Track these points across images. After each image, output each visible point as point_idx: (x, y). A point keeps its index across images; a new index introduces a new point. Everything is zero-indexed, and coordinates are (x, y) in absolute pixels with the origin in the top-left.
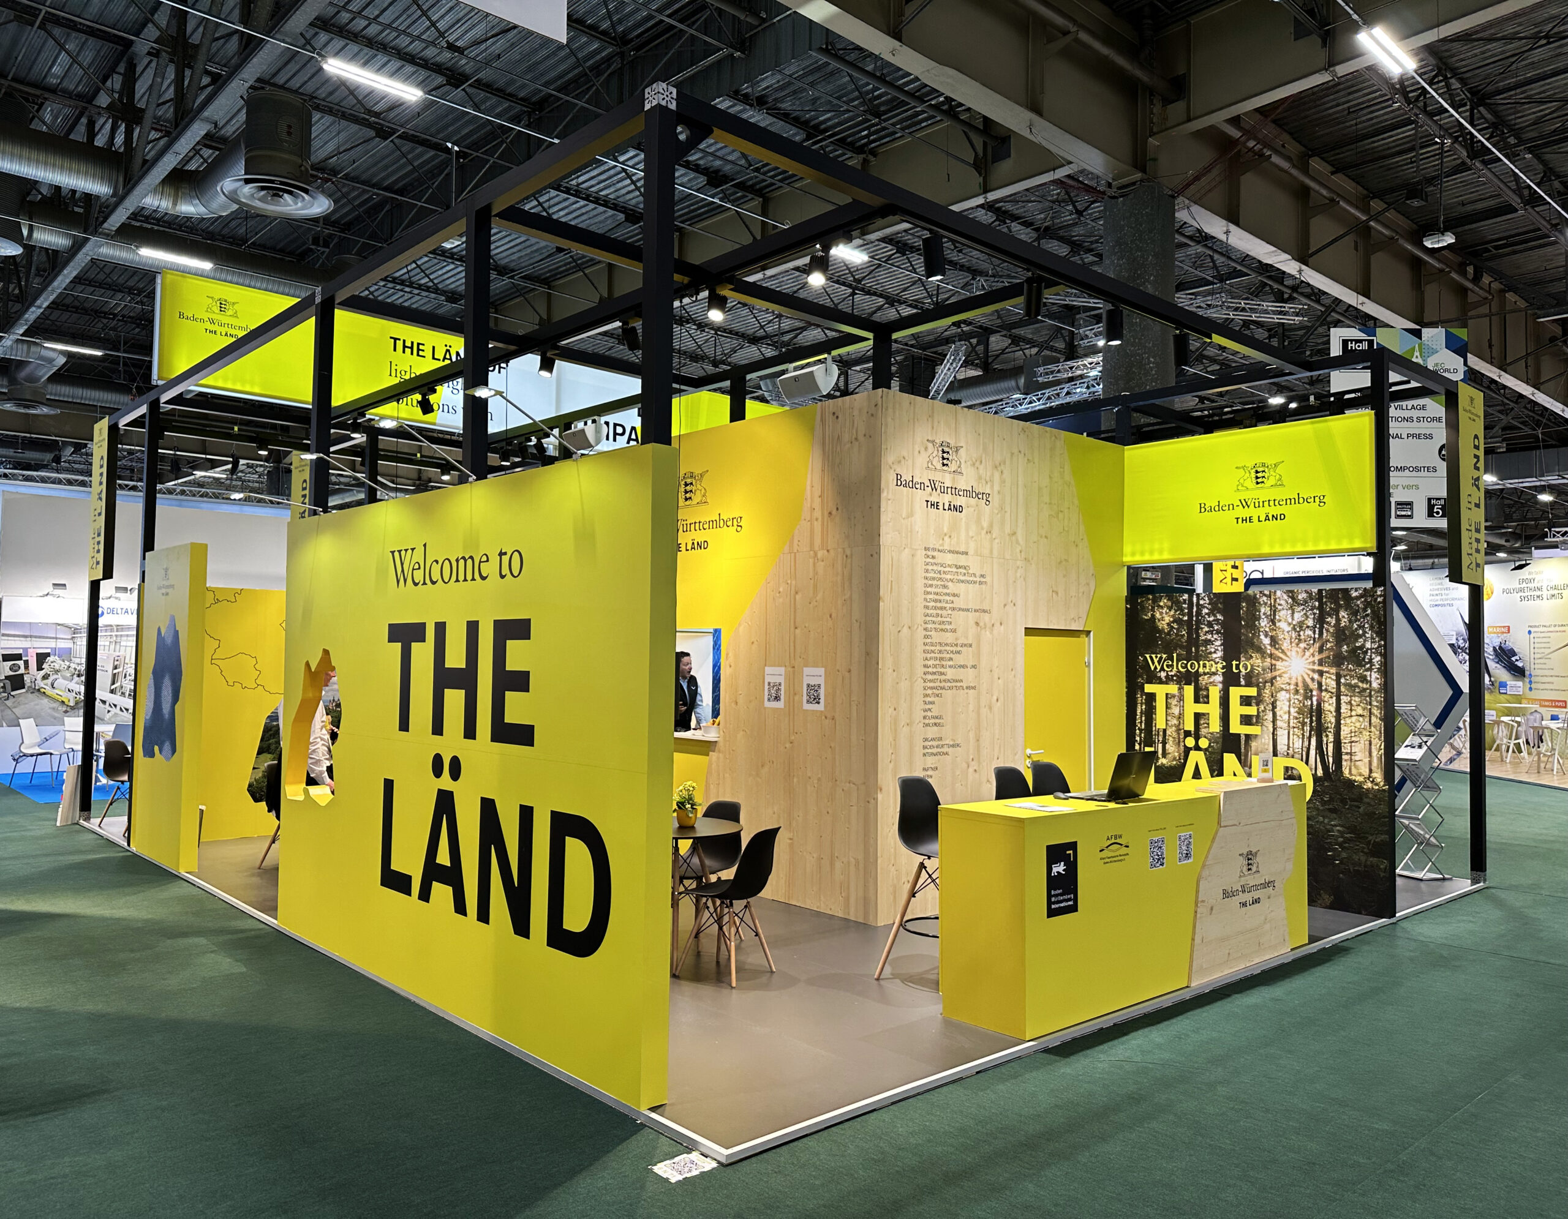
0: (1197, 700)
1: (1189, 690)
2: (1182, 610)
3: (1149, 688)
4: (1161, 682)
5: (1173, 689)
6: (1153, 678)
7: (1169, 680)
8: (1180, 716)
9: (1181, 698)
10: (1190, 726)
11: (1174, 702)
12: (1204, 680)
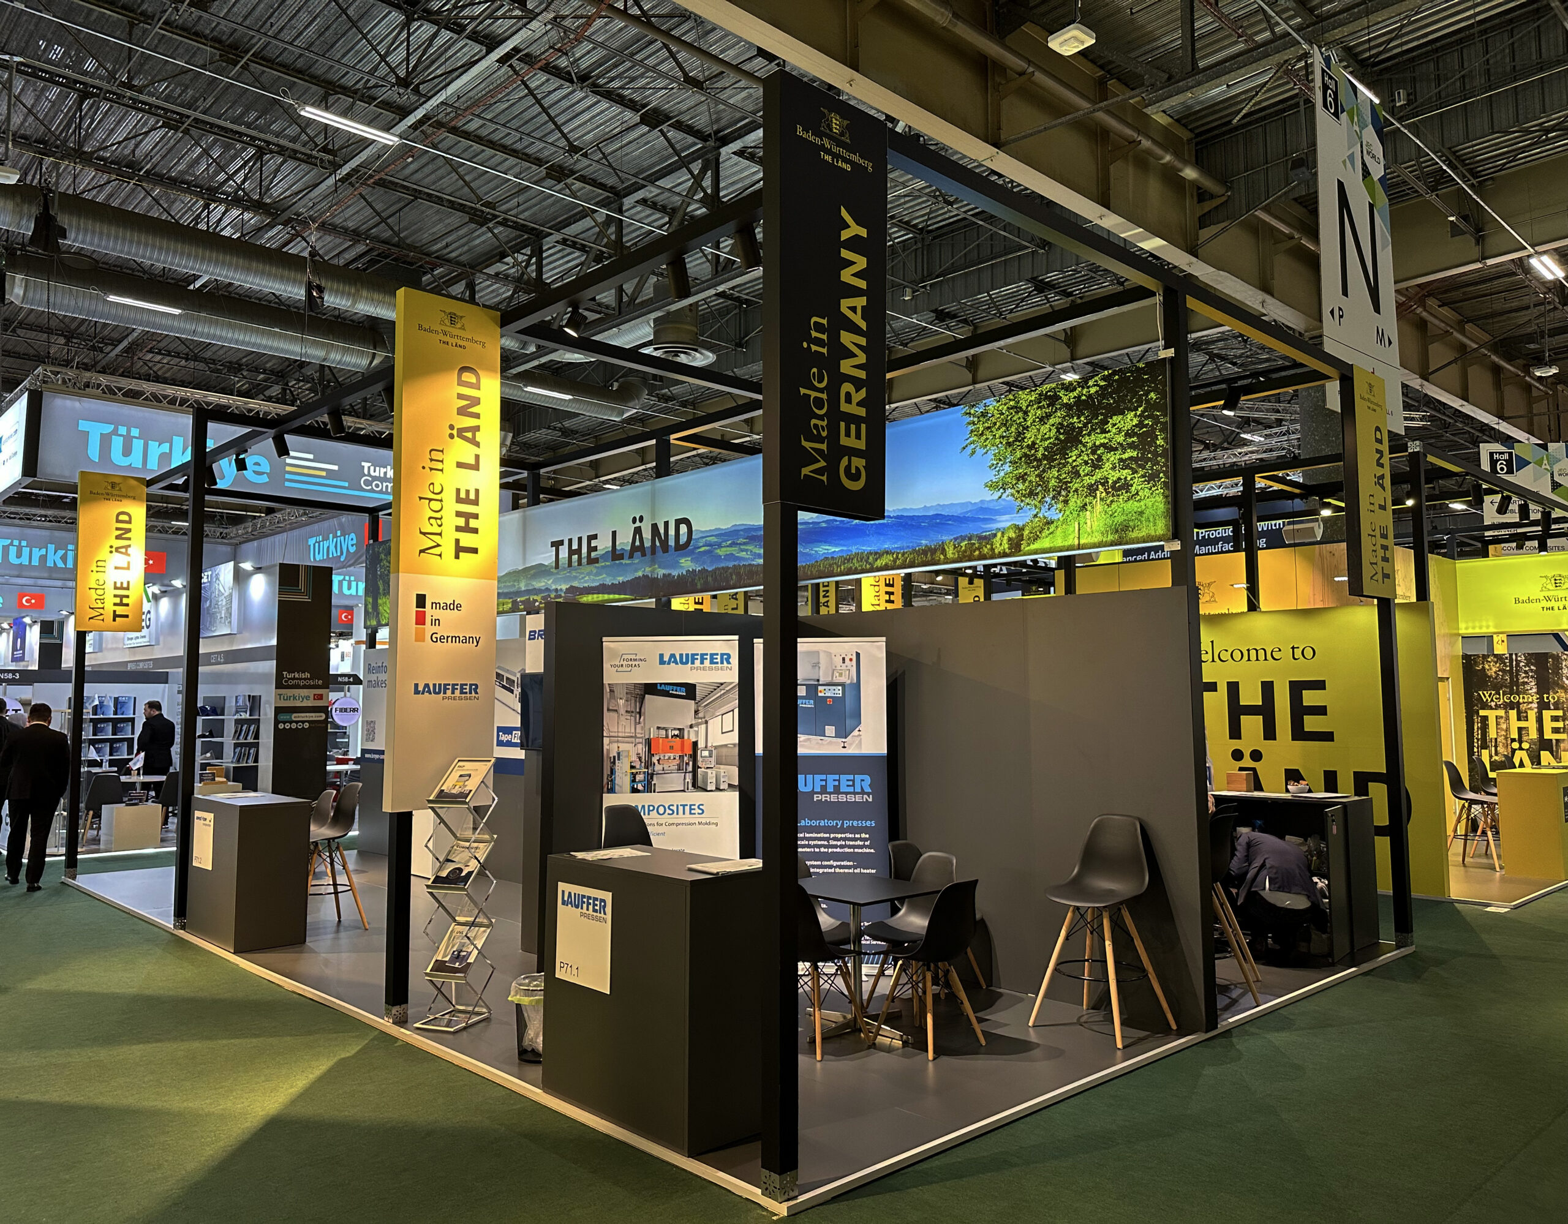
0: (1519, 719)
1: (1513, 713)
2: (1505, 664)
3: (1482, 713)
4: (1491, 708)
5: (1501, 713)
6: (1485, 706)
7: (1497, 707)
8: (1507, 730)
9: (1507, 718)
10: (1515, 735)
11: (1502, 721)
12: (1523, 707)
